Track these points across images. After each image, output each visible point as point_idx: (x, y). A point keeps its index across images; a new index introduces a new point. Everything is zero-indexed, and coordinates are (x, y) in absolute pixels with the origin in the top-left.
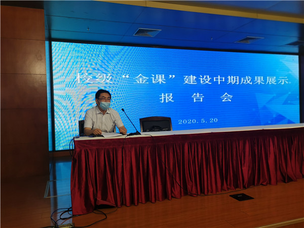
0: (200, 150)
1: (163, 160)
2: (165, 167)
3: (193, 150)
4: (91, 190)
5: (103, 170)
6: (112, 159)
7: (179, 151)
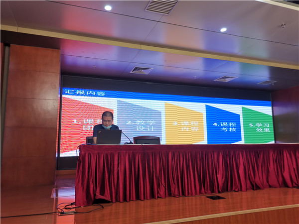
0: (181, 159)
1: (151, 165)
2: (153, 171)
3: (176, 158)
4: (92, 187)
5: (102, 170)
6: (109, 162)
7: (164, 158)
